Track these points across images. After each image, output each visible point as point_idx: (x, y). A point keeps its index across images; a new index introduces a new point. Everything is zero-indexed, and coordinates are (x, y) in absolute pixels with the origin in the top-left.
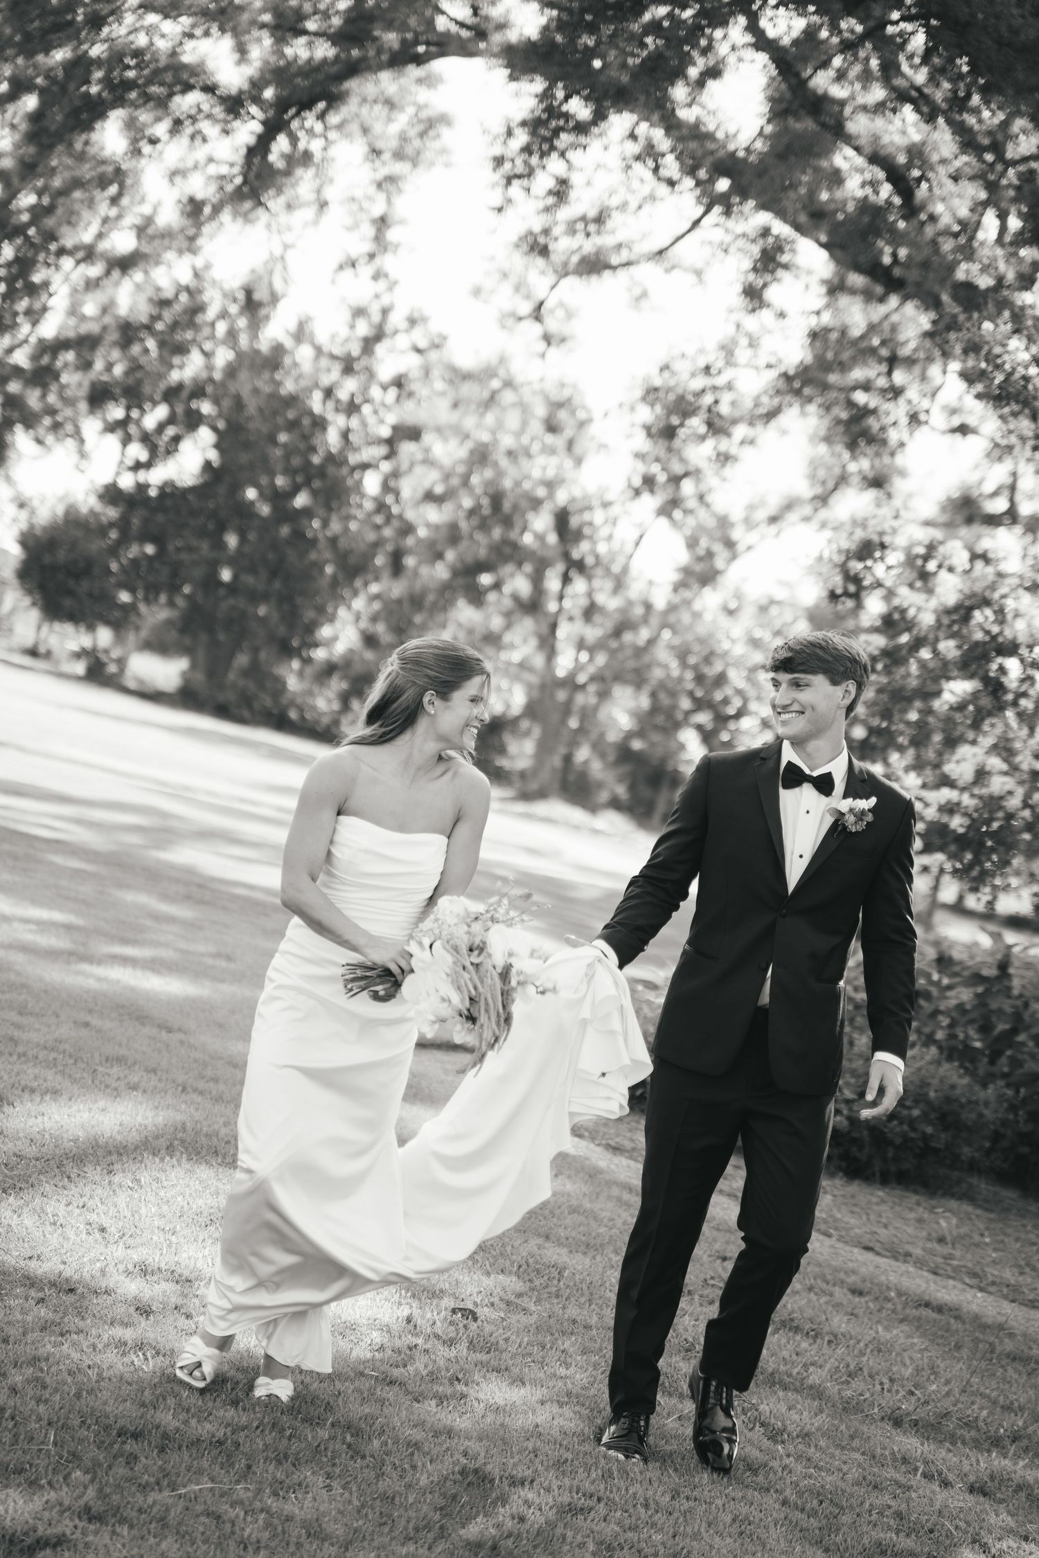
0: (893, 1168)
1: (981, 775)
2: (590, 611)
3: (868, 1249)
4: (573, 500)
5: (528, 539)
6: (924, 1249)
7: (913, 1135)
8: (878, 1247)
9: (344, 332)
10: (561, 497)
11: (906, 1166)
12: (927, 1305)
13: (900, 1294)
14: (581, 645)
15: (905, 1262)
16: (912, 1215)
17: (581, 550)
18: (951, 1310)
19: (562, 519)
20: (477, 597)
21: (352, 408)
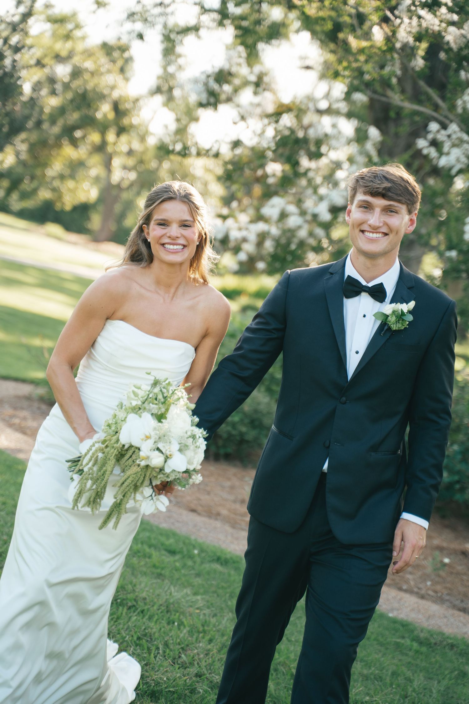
0: (222, 451)
1: (283, 216)
2: (130, 153)
3: (193, 511)
4: (121, 97)
5: (99, 115)
6: (229, 510)
7: (234, 432)
8: (199, 509)
9: (13, 10)
10: (116, 94)
11: (229, 450)
12: (218, 560)
13: (202, 551)
14: (125, 168)
15: (216, 519)
16: (228, 484)
17: (126, 121)
18: (234, 562)
19: (116, 106)
20: (74, 143)
21: (17, 49)
